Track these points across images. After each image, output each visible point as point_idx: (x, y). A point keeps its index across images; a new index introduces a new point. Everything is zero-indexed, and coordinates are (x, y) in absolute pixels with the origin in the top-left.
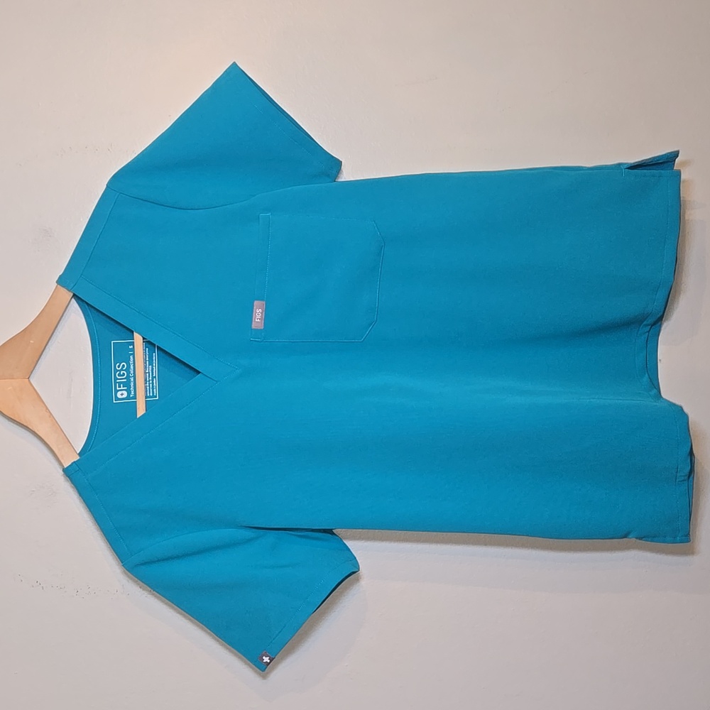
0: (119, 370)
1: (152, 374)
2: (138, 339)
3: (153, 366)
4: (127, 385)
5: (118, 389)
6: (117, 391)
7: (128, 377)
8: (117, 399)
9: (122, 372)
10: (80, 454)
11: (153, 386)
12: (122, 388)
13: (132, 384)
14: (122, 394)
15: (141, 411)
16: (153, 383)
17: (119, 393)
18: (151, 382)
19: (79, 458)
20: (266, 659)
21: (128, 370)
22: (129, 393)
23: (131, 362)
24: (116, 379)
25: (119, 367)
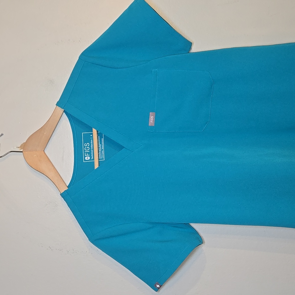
0: (86, 147)
1: (102, 148)
2: (95, 131)
3: (102, 144)
4: (90, 153)
5: (85, 155)
6: (85, 157)
7: (90, 150)
8: (85, 160)
9: (87, 147)
10: (68, 187)
11: (102, 154)
12: (87, 155)
13: (92, 153)
14: (87, 158)
15: (96, 166)
16: (102, 153)
17: (86, 158)
18: (101, 152)
19: (68, 188)
20: (158, 286)
21: (90, 147)
22: (91, 158)
23: (92, 142)
24: (84, 151)
25: (86, 145)
